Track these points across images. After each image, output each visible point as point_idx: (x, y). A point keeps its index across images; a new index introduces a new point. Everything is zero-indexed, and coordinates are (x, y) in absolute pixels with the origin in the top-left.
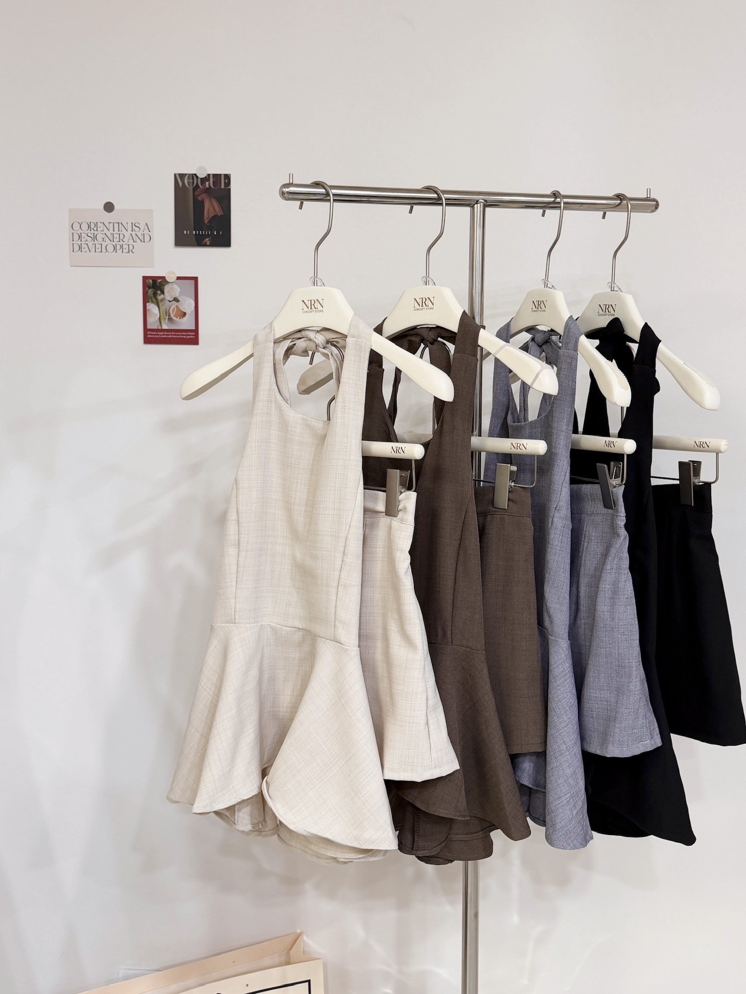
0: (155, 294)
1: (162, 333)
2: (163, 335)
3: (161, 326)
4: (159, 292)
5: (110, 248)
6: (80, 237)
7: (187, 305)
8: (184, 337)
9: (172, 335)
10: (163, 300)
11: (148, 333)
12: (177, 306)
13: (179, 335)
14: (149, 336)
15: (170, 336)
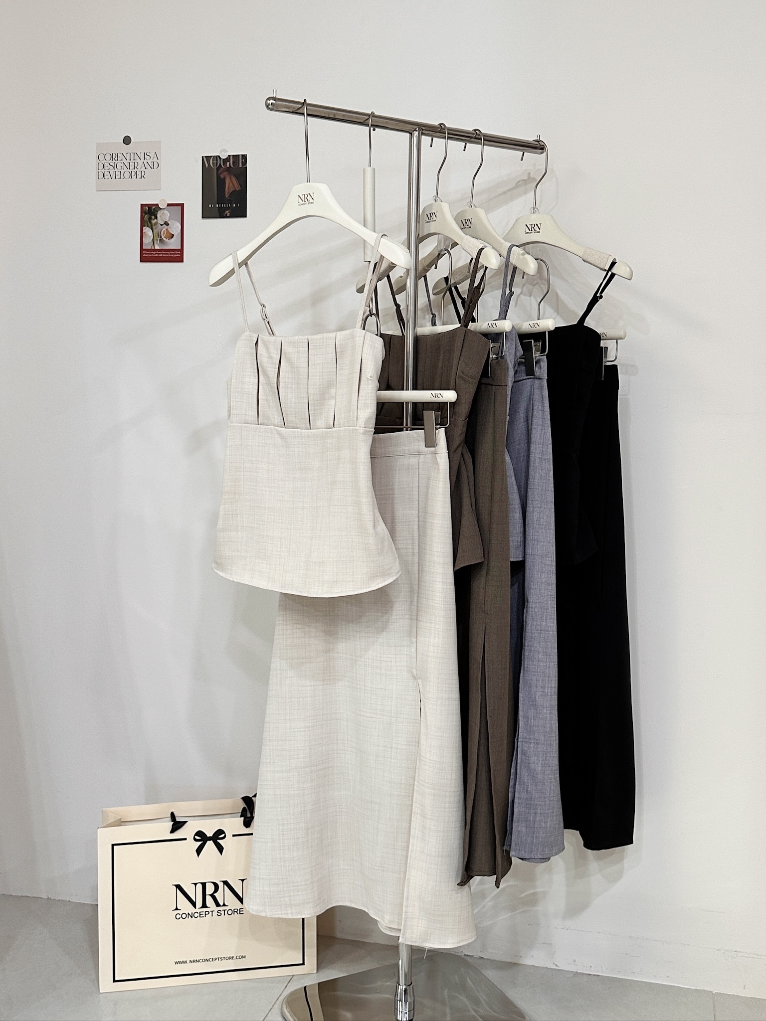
0: (150, 219)
1: (154, 253)
2: (155, 254)
3: (154, 247)
4: (153, 217)
5: (127, 175)
6: (104, 167)
7: (175, 228)
8: (172, 255)
9: (162, 254)
10: (156, 223)
11: (144, 252)
12: (167, 229)
13: (167, 254)
14: (144, 255)
15: (161, 255)
